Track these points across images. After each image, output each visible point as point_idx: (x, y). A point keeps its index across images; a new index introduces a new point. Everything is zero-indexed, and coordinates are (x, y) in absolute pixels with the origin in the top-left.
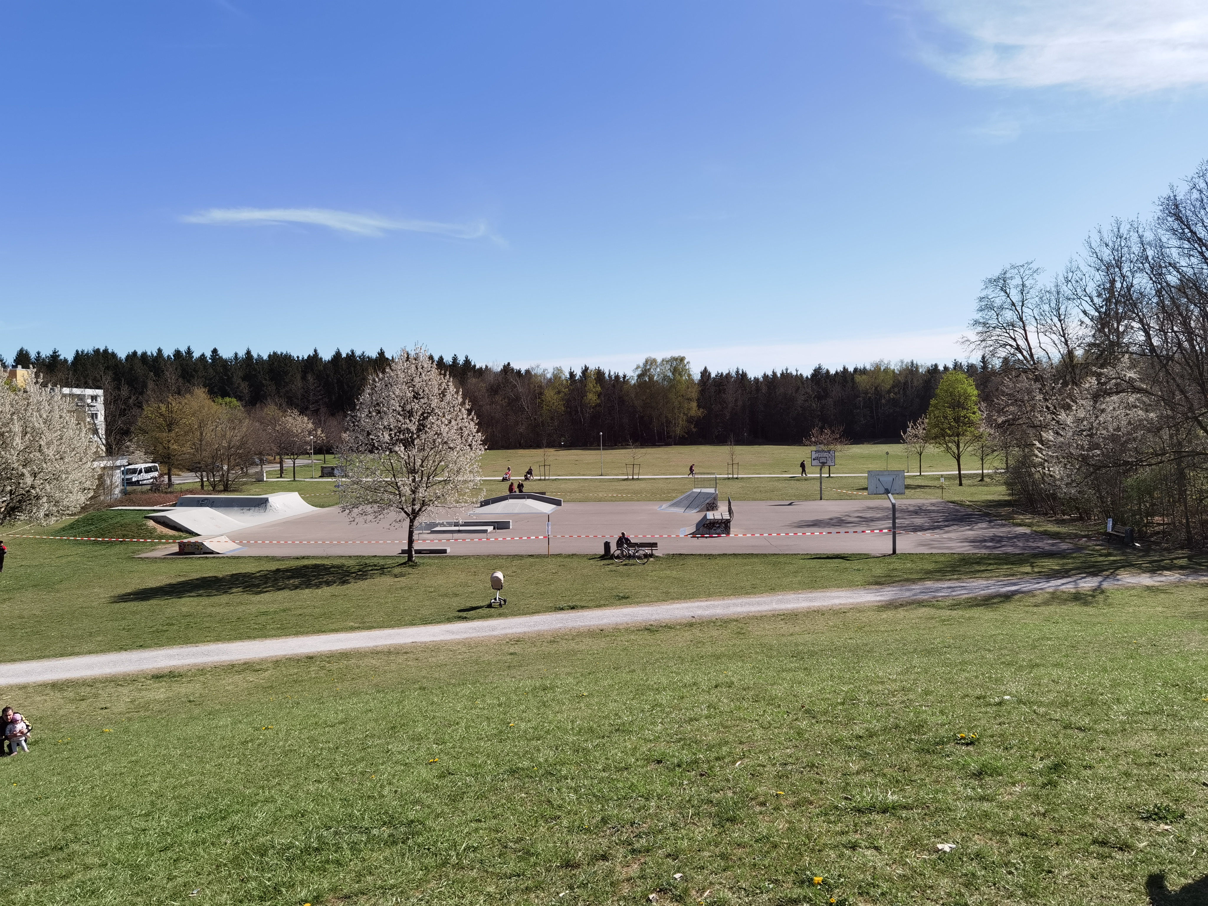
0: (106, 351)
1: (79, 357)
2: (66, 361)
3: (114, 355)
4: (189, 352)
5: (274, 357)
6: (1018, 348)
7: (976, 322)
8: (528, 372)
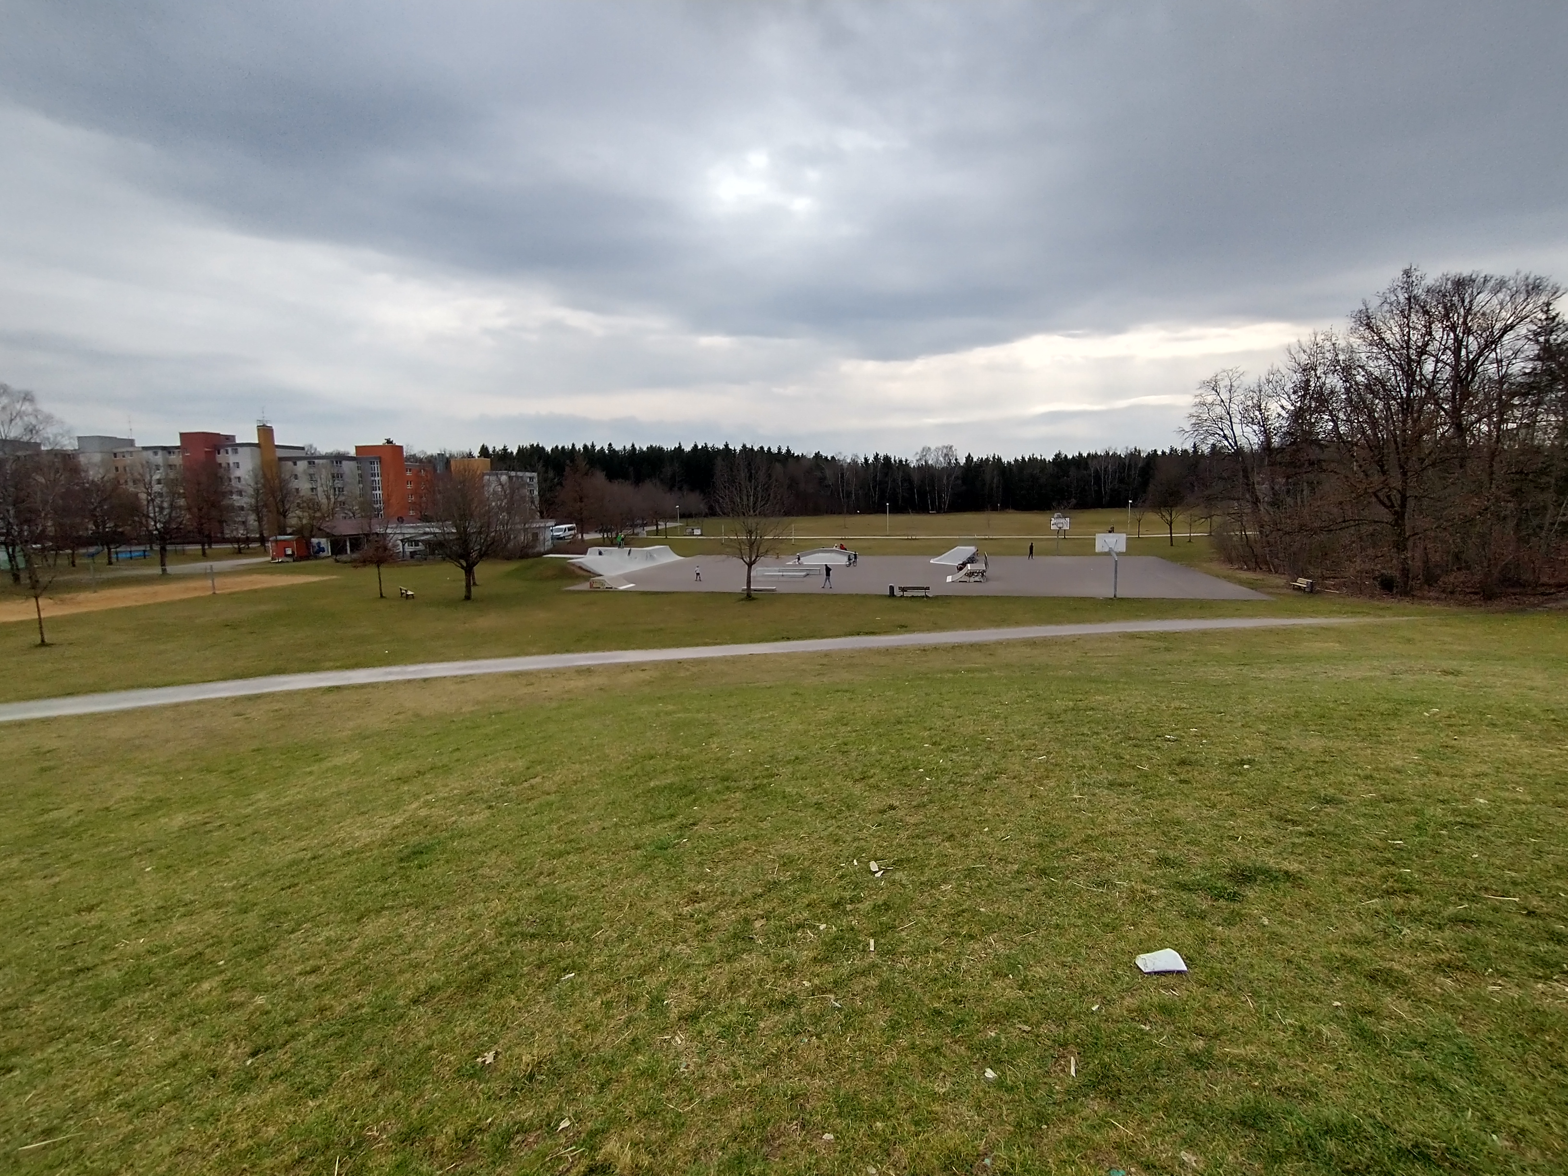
0: (538, 445)
1: (521, 450)
2: (512, 453)
3: (543, 448)
4: (593, 446)
5: (651, 449)
6: (1225, 436)
7: (1191, 416)
8: (833, 458)
